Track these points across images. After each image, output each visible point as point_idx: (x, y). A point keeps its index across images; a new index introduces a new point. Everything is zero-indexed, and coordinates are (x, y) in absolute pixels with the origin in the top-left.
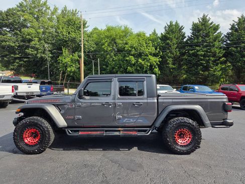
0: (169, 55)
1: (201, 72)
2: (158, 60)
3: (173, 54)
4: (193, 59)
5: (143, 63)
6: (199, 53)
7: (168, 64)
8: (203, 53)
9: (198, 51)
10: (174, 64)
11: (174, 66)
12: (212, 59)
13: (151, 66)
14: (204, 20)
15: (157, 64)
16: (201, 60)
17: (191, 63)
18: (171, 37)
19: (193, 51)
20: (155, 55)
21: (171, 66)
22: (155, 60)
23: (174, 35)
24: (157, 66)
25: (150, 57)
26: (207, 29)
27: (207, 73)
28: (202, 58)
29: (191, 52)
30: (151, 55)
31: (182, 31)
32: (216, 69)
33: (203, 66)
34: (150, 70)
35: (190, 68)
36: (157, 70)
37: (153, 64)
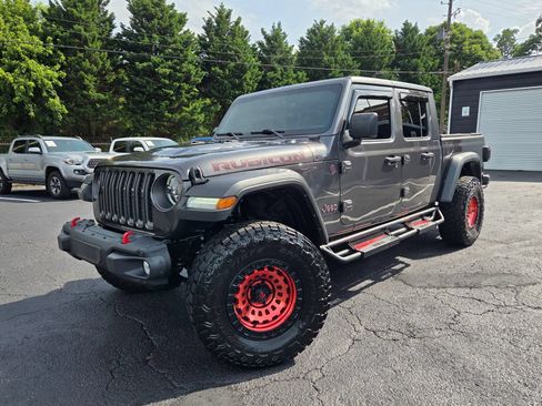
0: (87, 64)
1: (166, 114)
2: (56, 75)
3: (96, 65)
4: (148, 82)
5: (11, 79)
6: (160, 70)
7: (85, 87)
8: (168, 71)
9: (156, 65)
10: (100, 90)
11: (102, 97)
12: (186, 86)
13: (38, 90)
15: (55, 86)
16: (165, 86)
17: (143, 93)
18: (83, 17)
19: (145, 64)
21: (93, 94)
22: (47, 75)
23: (89, 14)
24: (54, 93)
25: (32, 64)
26: (166, 16)
27: (179, 117)
28: (167, 82)
29: (140, 66)
30: (31, 58)
31: (106, 8)
32: (195, 108)
33: (169, 99)
34: (33, 100)
35: (140, 102)
36: (56, 103)
37: (43, 85)
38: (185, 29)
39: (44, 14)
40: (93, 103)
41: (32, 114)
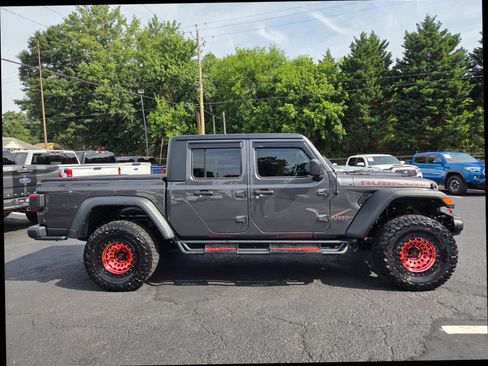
0: (363, 97)
1: (428, 128)
2: (341, 108)
3: (370, 96)
4: (412, 103)
5: (313, 116)
6: (424, 91)
7: (362, 115)
8: (432, 90)
9: (421, 87)
10: (372, 115)
11: (373, 119)
12: (451, 100)
13: (328, 121)
14: (429, 27)
15: (340, 116)
16: (429, 104)
17: (408, 112)
18: (365, 62)
19: (411, 88)
20: (335, 99)
21: (367, 118)
22: (335, 109)
23: (370, 60)
24: (339, 121)
25: (326, 104)
26: (437, 43)
27: (441, 129)
28: (430, 100)
29: (406, 90)
30: (326, 100)
31: (385, 50)
32: (458, 120)
33: (432, 115)
34: (326, 128)
35: (406, 120)
36: (339, 128)
37: (332, 116)
38: (458, 47)
39: (340, 67)
40: (365, 125)
41: (324, 137)
